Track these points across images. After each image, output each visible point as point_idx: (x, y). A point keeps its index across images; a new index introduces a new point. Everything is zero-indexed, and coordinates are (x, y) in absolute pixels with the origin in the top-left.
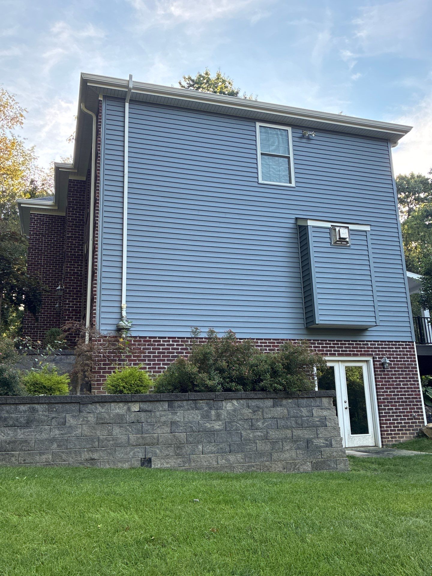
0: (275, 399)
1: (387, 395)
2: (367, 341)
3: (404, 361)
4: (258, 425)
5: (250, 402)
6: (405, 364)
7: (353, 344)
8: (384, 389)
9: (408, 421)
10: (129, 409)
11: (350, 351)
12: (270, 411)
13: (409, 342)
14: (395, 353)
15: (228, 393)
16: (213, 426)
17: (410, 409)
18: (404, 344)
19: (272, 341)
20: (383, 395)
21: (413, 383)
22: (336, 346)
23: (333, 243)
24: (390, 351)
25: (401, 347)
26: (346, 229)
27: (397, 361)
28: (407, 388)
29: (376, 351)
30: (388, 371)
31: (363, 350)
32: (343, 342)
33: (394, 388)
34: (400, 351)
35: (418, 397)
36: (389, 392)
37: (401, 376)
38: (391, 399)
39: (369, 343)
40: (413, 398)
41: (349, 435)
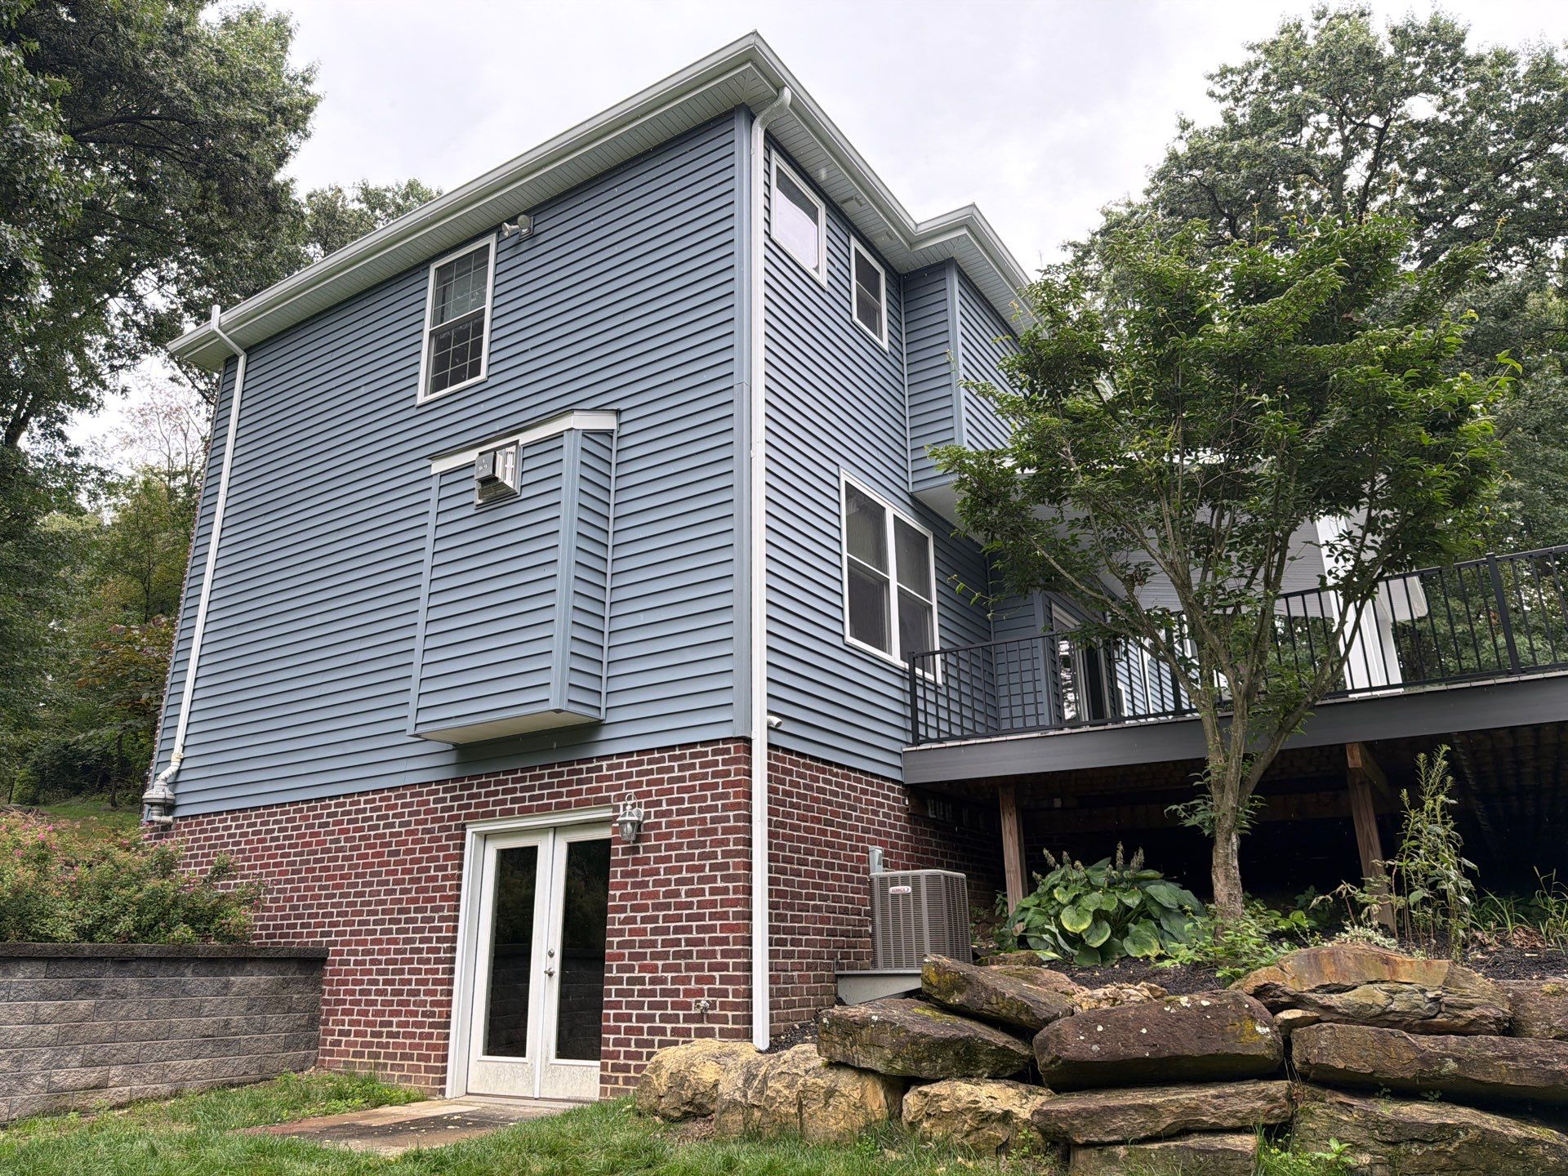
2: (599, 759)
3: (701, 810)
6: (704, 821)
7: (561, 775)
8: (626, 912)
9: (686, 1025)
14: (676, 786)
18: (709, 749)
21: (723, 884)
22: (518, 785)
23: (480, 502)
24: (661, 782)
25: (697, 761)
26: (513, 449)
27: (680, 812)
28: (701, 905)
29: (620, 787)
30: (647, 849)
31: (585, 787)
32: (537, 772)
33: (656, 907)
34: (693, 777)
35: (731, 936)
36: (639, 919)
37: (685, 864)
38: (643, 944)
39: (604, 764)
40: (715, 941)
41: (547, 1059)
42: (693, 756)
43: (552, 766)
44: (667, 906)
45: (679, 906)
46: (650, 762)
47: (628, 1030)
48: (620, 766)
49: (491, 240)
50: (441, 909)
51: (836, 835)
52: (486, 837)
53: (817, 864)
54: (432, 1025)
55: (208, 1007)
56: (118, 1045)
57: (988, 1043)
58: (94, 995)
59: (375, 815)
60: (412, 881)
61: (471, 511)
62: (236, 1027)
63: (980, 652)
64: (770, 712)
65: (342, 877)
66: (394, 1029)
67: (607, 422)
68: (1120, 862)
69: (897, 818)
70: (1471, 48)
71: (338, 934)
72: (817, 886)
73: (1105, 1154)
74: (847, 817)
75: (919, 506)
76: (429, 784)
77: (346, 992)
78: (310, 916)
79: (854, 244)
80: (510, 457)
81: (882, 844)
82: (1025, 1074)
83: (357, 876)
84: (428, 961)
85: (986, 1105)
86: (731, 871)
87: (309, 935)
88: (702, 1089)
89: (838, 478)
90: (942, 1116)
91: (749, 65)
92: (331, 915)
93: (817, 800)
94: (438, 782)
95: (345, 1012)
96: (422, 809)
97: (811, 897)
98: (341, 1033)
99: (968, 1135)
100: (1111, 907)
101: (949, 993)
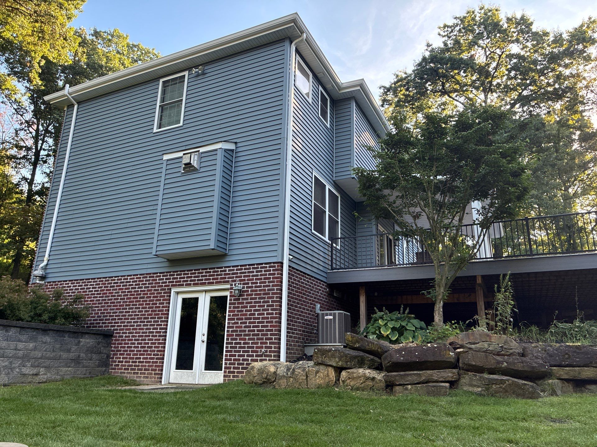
1: (236, 327)
2: (225, 267)
3: (264, 286)
6: (265, 290)
7: (210, 272)
8: (235, 320)
9: (256, 358)
13: (274, 263)
18: (268, 266)
21: (271, 312)
22: (193, 275)
23: (183, 172)
24: (249, 276)
25: (263, 269)
26: (197, 153)
27: (256, 287)
28: (263, 318)
29: (233, 277)
30: (243, 299)
31: (219, 277)
32: (201, 271)
33: (246, 319)
34: (261, 275)
35: (274, 329)
36: (239, 323)
37: (257, 304)
38: (241, 331)
39: (227, 269)
40: (267, 330)
41: (201, 370)
42: (261, 268)
43: (206, 269)
44: (251, 319)
45: (255, 319)
46: (245, 269)
47: (235, 360)
48: (233, 270)
49: (186, 73)
50: (162, 318)
51: (306, 298)
52: (178, 293)
53: (300, 308)
54: (157, 359)
55: (73, 349)
56: (43, 360)
57: (368, 357)
58: (35, 342)
59: (134, 284)
60: (149, 308)
61: (179, 174)
62: (82, 357)
63: (353, 239)
64: (290, 255)
65: (120, 306)
66: (142, 360)
67: (232, 146)
68: (401, 312)
69: (325, 295)
70: (534, 28)
71: (118, 326)
72: (300, 315)
73: (404, 387)
74: (310, 293)
75: (336, 185)
76: (157, 273)
77: (121, 347)
78: (106, 320)
79: (320, 88)
80: (196, 156)
81: (320, 303)
82: (379, 368)
83: (126, 305)
84: (156, 336)
85: (368, 375)
86: (275, 307)
87: (105, 327)
88: (270, 374)
89: (312, 174)
90: (353, 378)
91: (293, 24)
92: (115, 319)
93: (301, 286)
94: (160, 273)
95: (120, 354)
96: (154, 282)
97: (298, 318)
98: (119, 362)
99: (362, 383)
100: (398, 326)
101: (355, 343)
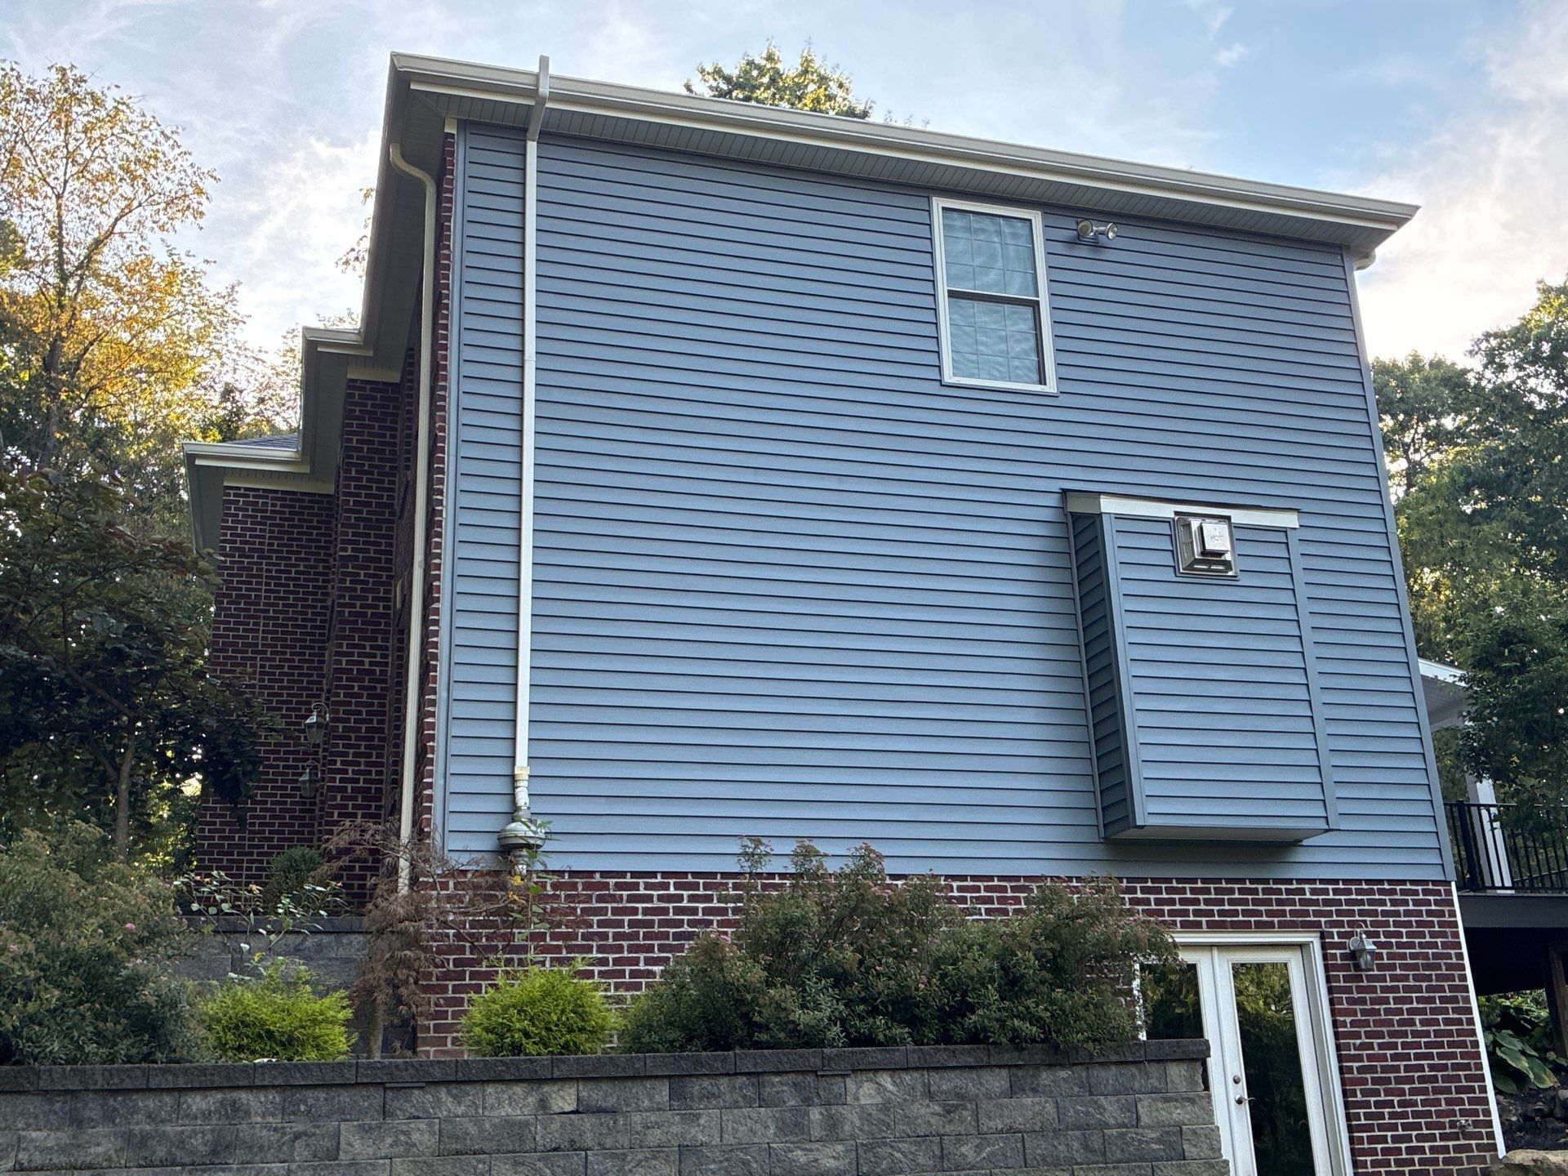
0: (1014, 1070)
1: (1370, 1058)
2: (1299, 881)
3: (1421, 945)
4: (963, 1154)
5: (935, 1077)
6: (1426, 956)
7: (1255, 891)
8: (1360, 1038)
9: (1442, 1143)
10: (543, 1104)
11: (1245, 913)
12: (1001, 1107)
13: (1435, 882)
14: (1391, 919)
15: (863, 1052)
16: (816, 1160)
17: (1449, 1102)
18: (1420, 888)
19: (996, 883)
20: (1359, 1058)
21: (1455, 1016)
23: (1186, 570)
25: (1409, 898)
26: (1222, 523)
27: (1400, 945)
28: (1437, 1034)
30: (1370, 979)
31: (1287, 908)
32: (1223, 885)
33: (1392, 1034)
34: (1407, 913)
35: (1472, 1062)
36: (1375, 1046)
37: (1414, 995)
38: (1384, 1070)
39: (1306, 887)
40: (1456, 1067)
42: (1404, 892)
44: (1404, 1034)
45: (1415, 1034)
47: (1385, 1151)
49: (1035, 217)
61: (1171, 575)
86: (1461, 1005)
